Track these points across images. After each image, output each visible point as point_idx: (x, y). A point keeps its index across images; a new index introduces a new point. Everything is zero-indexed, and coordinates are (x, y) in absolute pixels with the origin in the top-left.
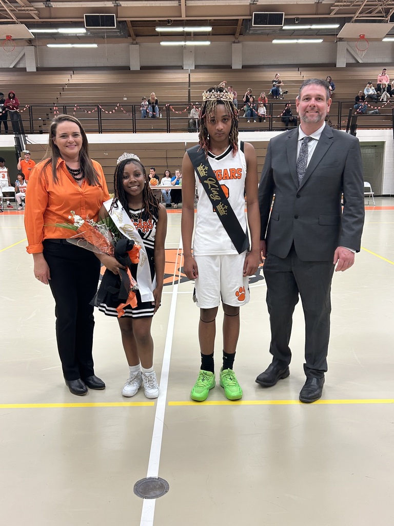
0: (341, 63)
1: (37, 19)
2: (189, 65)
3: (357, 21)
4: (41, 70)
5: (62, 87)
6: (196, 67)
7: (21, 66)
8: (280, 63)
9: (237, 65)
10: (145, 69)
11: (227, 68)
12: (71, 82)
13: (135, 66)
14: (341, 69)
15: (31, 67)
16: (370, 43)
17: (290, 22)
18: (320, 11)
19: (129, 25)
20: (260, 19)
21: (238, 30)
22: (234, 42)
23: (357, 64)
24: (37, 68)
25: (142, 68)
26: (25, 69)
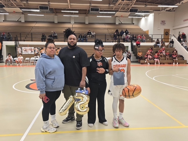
0: (117, 23)
1: (24, 7)
2: (72, 22)
3: (120, 11)
4: (26, 22)
5: (33, 27)
6: (75, 23)
7: (20, 20)
8: (99, 22)
9: (87, 23)
10: (59, 23)
11: (84, 23)
12: (35, 26)
13: (56, 22)
14: (117, 25)
15: (23, 21)
16: (124, 18)
17: (101, 11)
18: (110, 8)
19: (54, 9)
20: (92, 10)
21: (87, 13)
22: (86, 16)
23: (122, 24)
24: (25, 21)
25: (58, 22)
26: (21, 21)
